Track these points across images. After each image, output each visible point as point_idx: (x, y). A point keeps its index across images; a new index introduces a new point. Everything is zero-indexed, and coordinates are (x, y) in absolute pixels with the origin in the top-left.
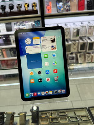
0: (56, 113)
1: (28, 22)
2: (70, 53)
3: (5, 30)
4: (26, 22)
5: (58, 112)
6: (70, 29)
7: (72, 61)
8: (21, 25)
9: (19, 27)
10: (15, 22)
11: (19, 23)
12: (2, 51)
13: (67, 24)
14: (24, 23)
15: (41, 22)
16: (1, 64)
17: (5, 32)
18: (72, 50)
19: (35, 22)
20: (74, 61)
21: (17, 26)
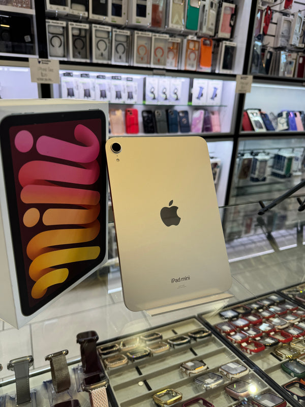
0: (136, 339)
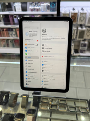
1: (43, 3)
2: (83, 39)
3: (21, 10)
4: (41, 3)
5: (58, 99)
6: (86, 14)
7: (83, 48)
8: (36, 5)
9: (34, 7)
10: (31, 2)
11: (34, 4)
12: (16, 30)
13: (84, 8)
14: (40, 4)
15: (56, 4)
16: (15, 43)
17: (20, 12)
18: (86, 37)
19: (50, 3)
20: (85, 48)
21: (32, 6)
